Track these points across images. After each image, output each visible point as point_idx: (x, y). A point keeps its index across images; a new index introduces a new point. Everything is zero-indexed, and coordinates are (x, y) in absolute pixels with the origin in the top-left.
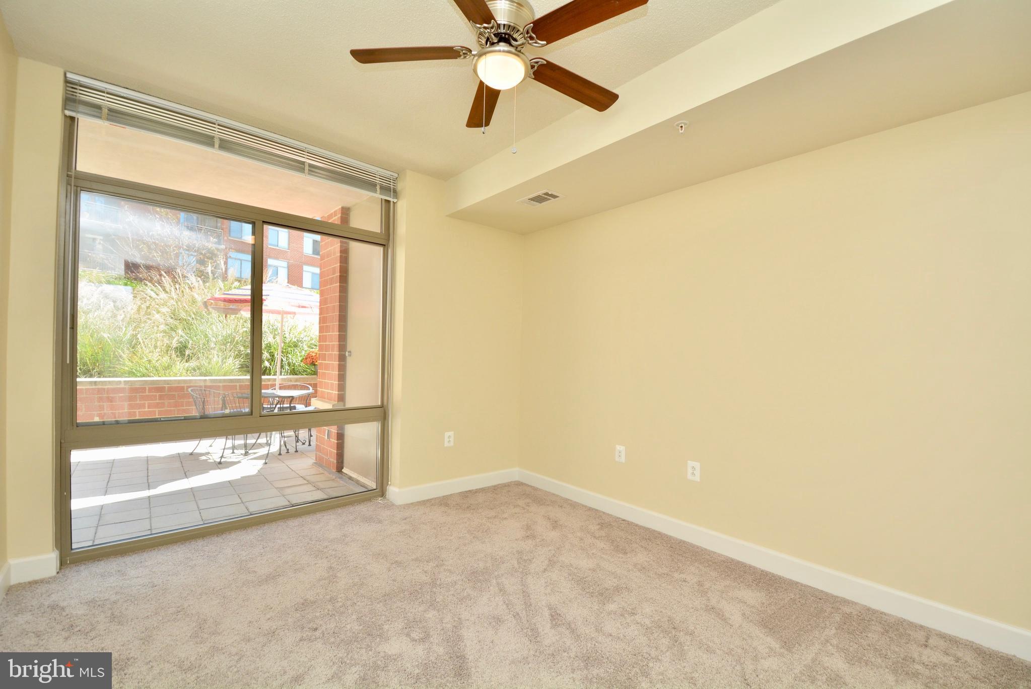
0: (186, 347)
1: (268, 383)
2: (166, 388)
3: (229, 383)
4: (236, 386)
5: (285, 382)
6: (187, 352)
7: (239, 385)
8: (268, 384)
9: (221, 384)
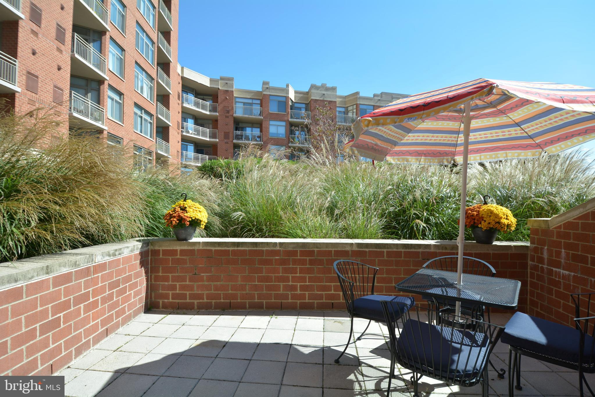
0: (336, 206)
1: (418, 250)
2: (316, 251)
3: (376, 248)
4: (384, 252)
5: (439, 249)
6: (337, 212)
7: (387, 251)
8: (419, 252)
9: (367, 250)
